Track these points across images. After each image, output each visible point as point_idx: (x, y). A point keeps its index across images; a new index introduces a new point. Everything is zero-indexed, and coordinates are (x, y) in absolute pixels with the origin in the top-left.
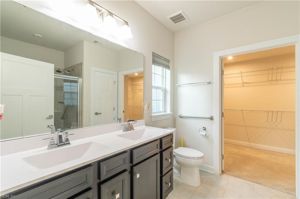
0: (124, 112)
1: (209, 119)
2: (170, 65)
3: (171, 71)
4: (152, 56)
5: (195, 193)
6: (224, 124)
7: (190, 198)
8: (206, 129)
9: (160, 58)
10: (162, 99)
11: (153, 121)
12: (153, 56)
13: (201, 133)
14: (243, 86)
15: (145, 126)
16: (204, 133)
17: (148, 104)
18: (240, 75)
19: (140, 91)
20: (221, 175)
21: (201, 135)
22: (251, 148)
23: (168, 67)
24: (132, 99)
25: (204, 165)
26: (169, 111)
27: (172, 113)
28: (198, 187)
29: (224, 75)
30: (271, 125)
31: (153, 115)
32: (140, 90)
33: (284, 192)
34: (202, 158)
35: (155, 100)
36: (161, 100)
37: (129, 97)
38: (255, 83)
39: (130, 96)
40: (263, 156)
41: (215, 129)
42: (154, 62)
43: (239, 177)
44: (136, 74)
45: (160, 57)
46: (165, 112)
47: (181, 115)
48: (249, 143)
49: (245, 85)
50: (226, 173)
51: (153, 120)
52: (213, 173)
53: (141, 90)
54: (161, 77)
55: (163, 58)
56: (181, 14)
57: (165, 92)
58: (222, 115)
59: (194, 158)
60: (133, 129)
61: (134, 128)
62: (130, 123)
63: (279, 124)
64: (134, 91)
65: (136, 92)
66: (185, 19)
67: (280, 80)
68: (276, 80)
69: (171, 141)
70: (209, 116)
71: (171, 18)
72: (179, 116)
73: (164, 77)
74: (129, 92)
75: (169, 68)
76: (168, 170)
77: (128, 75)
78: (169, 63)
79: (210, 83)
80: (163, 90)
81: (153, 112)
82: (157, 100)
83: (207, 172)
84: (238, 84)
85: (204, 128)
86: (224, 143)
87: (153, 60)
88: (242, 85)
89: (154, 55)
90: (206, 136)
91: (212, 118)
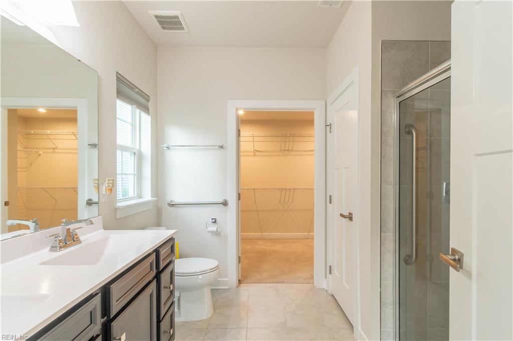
0: (6, 204)
1: (221, 205)
2: (150, 105)
3: (151, 119)
4: (115, 81)
5: (208, 330)
6: (241, 211)
7: (203, 340)
8: (217, 221)
9: (132, 89)
10: (133, 172)
11: (119, 219)
12: (117, 80)
13: (209, 229)
14: (255, 155)
15: (103, 230)
16: (213, 228)
17: (111, 182)
18: (251, 139)
19: (51, 150)
20: (238, 286)
21: (209, 232)
22: (263, 239)
23: (146, 109)
24: (26, 171)
25: (218, 279)
26: (148, 196)
27: (155, 199)
28: (210, 318)
29: (241, 137)
30: (284, 207)
31: (119, 204)
32: (54, 148)
33: (304, 283)
34: (217, 268)
35: (120, 174)
36: (131, 174)
37: (19, 166)
38: (272, 152)
39: (21, 163)
40: (278, 247)
41: (229, 220)
42: (120, 94)
43: (260, 282)
44: (42, 111)
45: (132, 87)
46: (140, 197)
47: (172, 201)
48: (260, 234)
49: (257, 153)
50: (244, 282)
51: (118, 217)
52: (227, 287)
53: (56, 151)
54: (130, 127)
55: (137, 90)
56: (177, 17)
57: (139, 157)
58: (239, 197)
59: (203, 273)
60: (78, 241)
61: (81, 238)
62: (69, 229)
63: (291, 204)
64: (34, 151)
65: (40, 155)
66: (183, 29)
67: (292, 150)
68: (284, 150)
69: (172, 252)
70: (221, 200)
71: (157, 17)
72: (169, 204)
73: (135, 127)
74: (19, 154)
75: (149, 110)
76: (168, 307)
77: (16, 110)
78: (148, 102)
79: (222, 147)
80: (135, 153)
81: (118, 199)
82: (122, 174)
83: (219, 289)
84: (248, 152)
85: (213, 221)
86: (242, 239)
87: (117, 90)
88: (252, 154)
89: (120, 79)
90: (217, 233)
91: (225, 204)
